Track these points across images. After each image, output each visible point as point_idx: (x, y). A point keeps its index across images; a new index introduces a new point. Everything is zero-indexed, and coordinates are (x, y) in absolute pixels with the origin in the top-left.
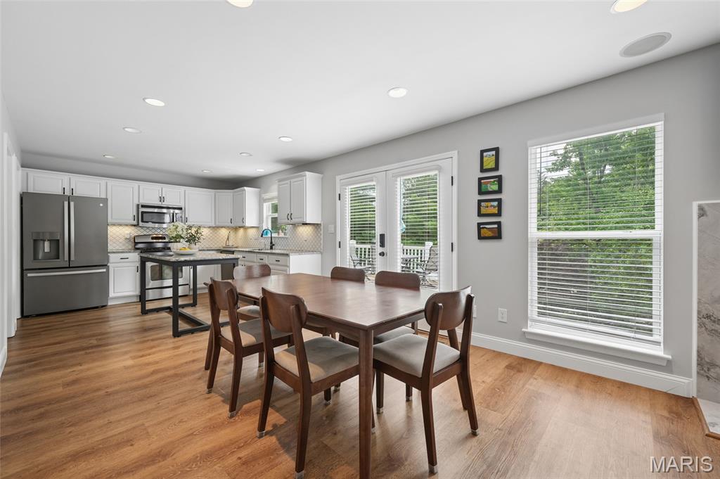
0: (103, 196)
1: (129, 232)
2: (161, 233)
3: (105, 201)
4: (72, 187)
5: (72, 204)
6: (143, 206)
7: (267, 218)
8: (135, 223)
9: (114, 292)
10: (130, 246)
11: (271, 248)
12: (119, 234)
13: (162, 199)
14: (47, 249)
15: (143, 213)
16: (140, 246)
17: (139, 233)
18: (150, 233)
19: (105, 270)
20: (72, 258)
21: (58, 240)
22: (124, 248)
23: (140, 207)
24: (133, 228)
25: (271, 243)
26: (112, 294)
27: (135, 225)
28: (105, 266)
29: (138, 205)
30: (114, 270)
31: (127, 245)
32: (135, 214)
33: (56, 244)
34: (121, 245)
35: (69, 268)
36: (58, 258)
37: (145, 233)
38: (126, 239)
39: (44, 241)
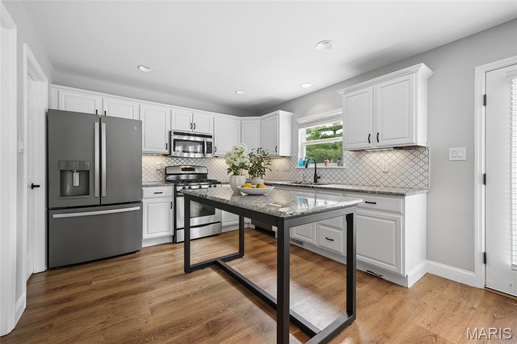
0: (136, 118)
1: (161, 162)
2: (190, 164)
3: (139, 123)
4: (105, 110)
5: (104, 125)
6: (176, 133)
7: (302, 146)
8: (167, 152)
9: (148, 233)
10: (161, 178)
11: (316, 181)
12: (151, 165)
13: (193, 126)
14: (77, 183)
15: (175, 140)
16: (171, 178)
17: (170, 164)
18: (180, 164)
19: (138, 208)
20: (104, 194)
21: (88, 171)
22: (155, 180)
23: (172, 134)
24: (164, 158)
25: (315, 175)
26: (145, 236)
27: (165, 155)
28: (139, 202)
29: (170, 132)
30: (148, 206)
31: (158, 177)
32: (167, 142)
33: (86, 175)
34: (152, 176)
35: (101, 206)
36: (88, 194)
37: (175, 164)
38: (158, 170)
39: (72, 172)
